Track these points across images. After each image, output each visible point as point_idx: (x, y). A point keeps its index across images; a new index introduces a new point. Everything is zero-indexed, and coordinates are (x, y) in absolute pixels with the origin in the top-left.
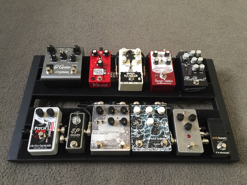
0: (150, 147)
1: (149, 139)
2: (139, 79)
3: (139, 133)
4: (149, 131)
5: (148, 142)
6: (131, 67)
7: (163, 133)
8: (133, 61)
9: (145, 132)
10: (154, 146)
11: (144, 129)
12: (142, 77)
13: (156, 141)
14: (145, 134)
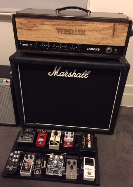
0: (53, 173)
1: (54, 170)
2: (57, 144)
3: (50, 167)
4: (54, 166)
5: (53, 171)
6: (55, 139)
7: (60, 168)
8: (57, 136)
9: (53, 167)
10: (55, 173)
11: (52, 165)
12: (59, 143)
13: (56, 171)
14: (52, 168)
